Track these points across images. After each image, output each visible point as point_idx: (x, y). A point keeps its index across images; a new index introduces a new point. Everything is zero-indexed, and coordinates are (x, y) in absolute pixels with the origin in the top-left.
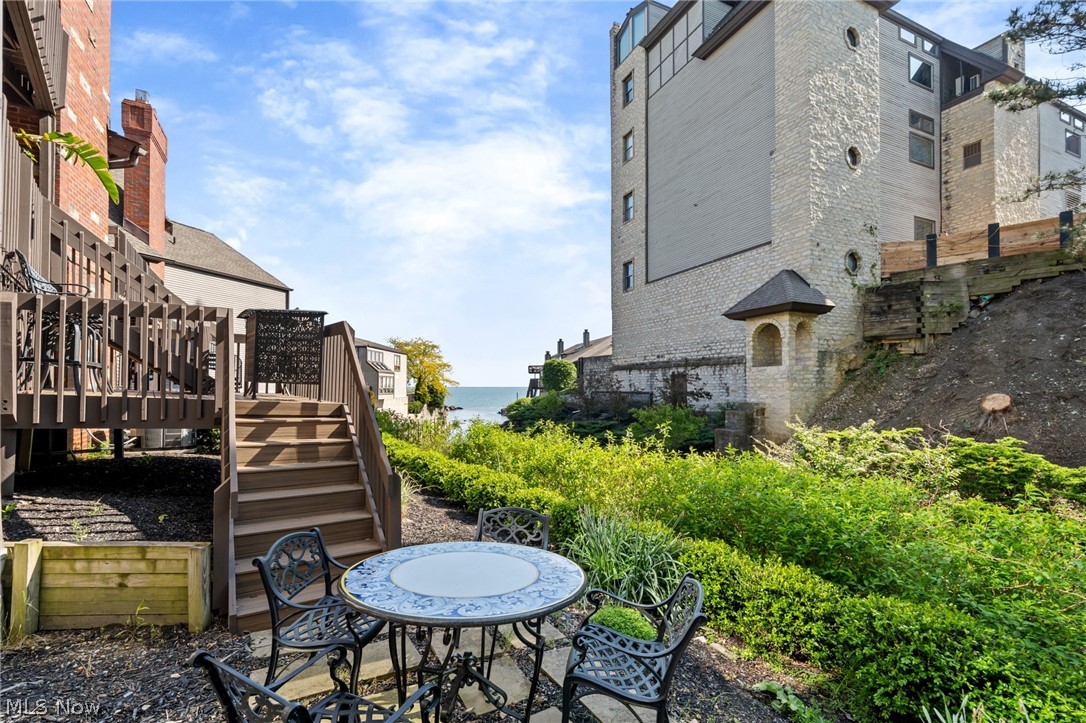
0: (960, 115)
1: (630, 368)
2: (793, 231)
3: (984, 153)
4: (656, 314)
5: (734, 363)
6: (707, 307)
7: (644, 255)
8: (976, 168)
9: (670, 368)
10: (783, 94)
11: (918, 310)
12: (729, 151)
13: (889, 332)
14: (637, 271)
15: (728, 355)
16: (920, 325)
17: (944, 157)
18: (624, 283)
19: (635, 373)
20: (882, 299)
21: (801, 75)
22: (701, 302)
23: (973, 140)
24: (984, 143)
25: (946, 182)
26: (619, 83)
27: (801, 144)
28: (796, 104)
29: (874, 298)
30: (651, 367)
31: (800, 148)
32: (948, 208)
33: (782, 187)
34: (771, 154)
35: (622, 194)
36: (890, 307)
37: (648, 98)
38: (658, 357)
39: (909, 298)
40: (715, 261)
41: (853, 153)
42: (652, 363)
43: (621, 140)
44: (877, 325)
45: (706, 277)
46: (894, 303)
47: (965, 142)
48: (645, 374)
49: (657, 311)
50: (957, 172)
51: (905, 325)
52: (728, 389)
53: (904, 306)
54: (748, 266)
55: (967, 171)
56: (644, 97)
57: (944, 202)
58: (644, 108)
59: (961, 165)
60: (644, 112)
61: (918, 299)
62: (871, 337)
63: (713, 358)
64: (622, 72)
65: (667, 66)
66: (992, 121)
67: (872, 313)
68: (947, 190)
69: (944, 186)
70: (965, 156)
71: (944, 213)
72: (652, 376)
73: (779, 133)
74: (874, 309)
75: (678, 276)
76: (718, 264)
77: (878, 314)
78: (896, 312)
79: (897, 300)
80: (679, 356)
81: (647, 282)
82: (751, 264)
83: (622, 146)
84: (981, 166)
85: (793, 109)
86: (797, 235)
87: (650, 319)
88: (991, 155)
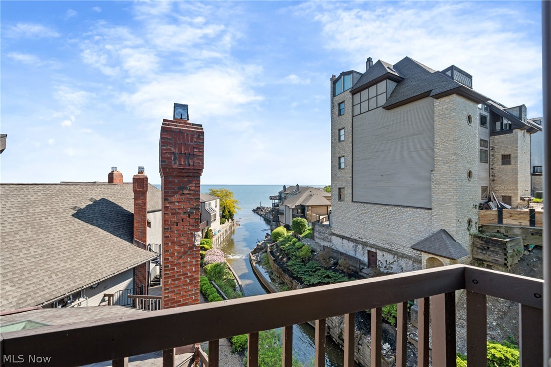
0: (500, 140)
1: (343, 237)
2: (445, 212)
3: (512, 161)
4: (358, 218)
5: (406, 258)
6: (389, 225)
7: (351, 188)
8: (508, 166)
9: (367, 246)
10: (439, 146)
11: (505, 255)
12: (402, 157)
13: (488, 260)
14: (347, 193)
15: (402, 253)
16: (506, 262)
17: (491, 157)
18: (339, 196)
19: (345, 241)
20: (483, 243)
21: (451, 140)
22: (385, 222)
23: (506, 153)
24: (512, 156)
25: (492, 169)
26: (336, 104)
27: (450, 173)
28: (447, 153)
29: (478, 240)
30: (354, 241)
31: (450, 174)
32: (493, 181)
33: (439, 189)
34: (432, 171)
35: (337, 156)
36: (488, 248)
37: (353, 116)
38: (359, 238)
39: (500, 247)
40: (393, 205)
41: (470, 173)
42: (355, 240)
43: (337, 131)
44: (481, 254)
45: (388, 212)
46: (490, 246)
47: (503, 153)
48: (351, 244)
49: (359, 216)
50: (498, 165)
51: (497, 259)
52: (402, 268)
53: (496, 250)
54: (414, 215)
55: (503, 166)
56: (351, 115)
57: (491, 177)
58: (351, 121)
59: (500, 163)
60: (351, 122)
61: (505, 249)
62: (477, 259)
63: (393, 251)
64: (338, 99)
65: (365, 105)
66: (517, 147)
67: (478, 248)
68: (493, 172)
69: (491, 170)
70: (502, 159)
71: (492, 182)
72: (356, 246)
73: (437, 163)
74: (479, 246)
75: (371, 205)
76: (396, 208)
77: (481, 249)
78: (492, 251)
79: (492, 246)
80: (371, 242)
81: (352, 201)
82: (416, 215)
83: (337, 133)
84: (511, 166)
85: (445, 154)
86: (447, 215)
87: (354, 219)
88: (516, 162)
